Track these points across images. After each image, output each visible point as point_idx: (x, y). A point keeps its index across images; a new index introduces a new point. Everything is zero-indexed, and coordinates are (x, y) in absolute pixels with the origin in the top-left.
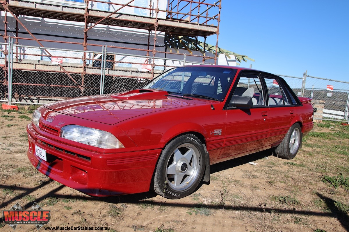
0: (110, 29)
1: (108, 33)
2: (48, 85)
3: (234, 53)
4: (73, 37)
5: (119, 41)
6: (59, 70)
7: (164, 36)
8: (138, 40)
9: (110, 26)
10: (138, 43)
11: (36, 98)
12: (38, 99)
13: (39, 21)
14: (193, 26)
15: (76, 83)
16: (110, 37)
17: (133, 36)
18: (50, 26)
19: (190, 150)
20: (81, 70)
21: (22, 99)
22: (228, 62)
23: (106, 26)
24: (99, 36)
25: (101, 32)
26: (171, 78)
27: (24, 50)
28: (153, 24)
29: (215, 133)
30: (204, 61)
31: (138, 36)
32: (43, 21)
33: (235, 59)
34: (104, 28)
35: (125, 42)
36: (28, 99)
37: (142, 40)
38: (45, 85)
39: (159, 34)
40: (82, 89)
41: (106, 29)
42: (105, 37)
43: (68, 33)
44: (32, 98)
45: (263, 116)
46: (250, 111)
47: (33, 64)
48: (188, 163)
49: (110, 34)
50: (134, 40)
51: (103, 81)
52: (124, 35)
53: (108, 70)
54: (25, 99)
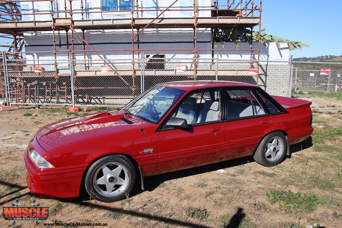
0: (159, 32)
1: (157, 35)
2: (106, 88)
3: (286, 40)
4: (128, 42)
5: (168, 41)
6: (114, 75)
7: (210, 32)
8: (185, 39)
9: (159, 29)
10: (186, 41)
11: (102, 97)
12: (104, 98)
13: (100, 33)
14: (234, 21)
15: (128, 84)
16: (159, 39)
17: (180, 35)
18: (109, 36)
19: (119, 166)
20: (131, 73)
21: (91, 98)
22: (280, 50)
23: (155, 29)
24: (150, 39)
25: (151, 35)
26: (214, 74)
27: (91, 58)
28: (193, 24)
29: (144, 152)
30: (252, 52)
31: (185, 35)
32: (104, 32)
33: (288, 47)
34: (153, 31)
35: (174, 41)
36: (95, 98)
37: (189, 38)
38: (104, 88)
39: (205, 30)
40: (133, 89)
41: (155, 32)
42: (156, 39)
43: (124, 39)
44: (99, 98)
45: (212, 131)
46: (193, 129)
47: (94, 71)
48: (118, 176)
49: (159, 35)
50: (181, 39)
51: (143, 84)
52: (172, 35)
53: (154, 71)
54: (93, 98)
